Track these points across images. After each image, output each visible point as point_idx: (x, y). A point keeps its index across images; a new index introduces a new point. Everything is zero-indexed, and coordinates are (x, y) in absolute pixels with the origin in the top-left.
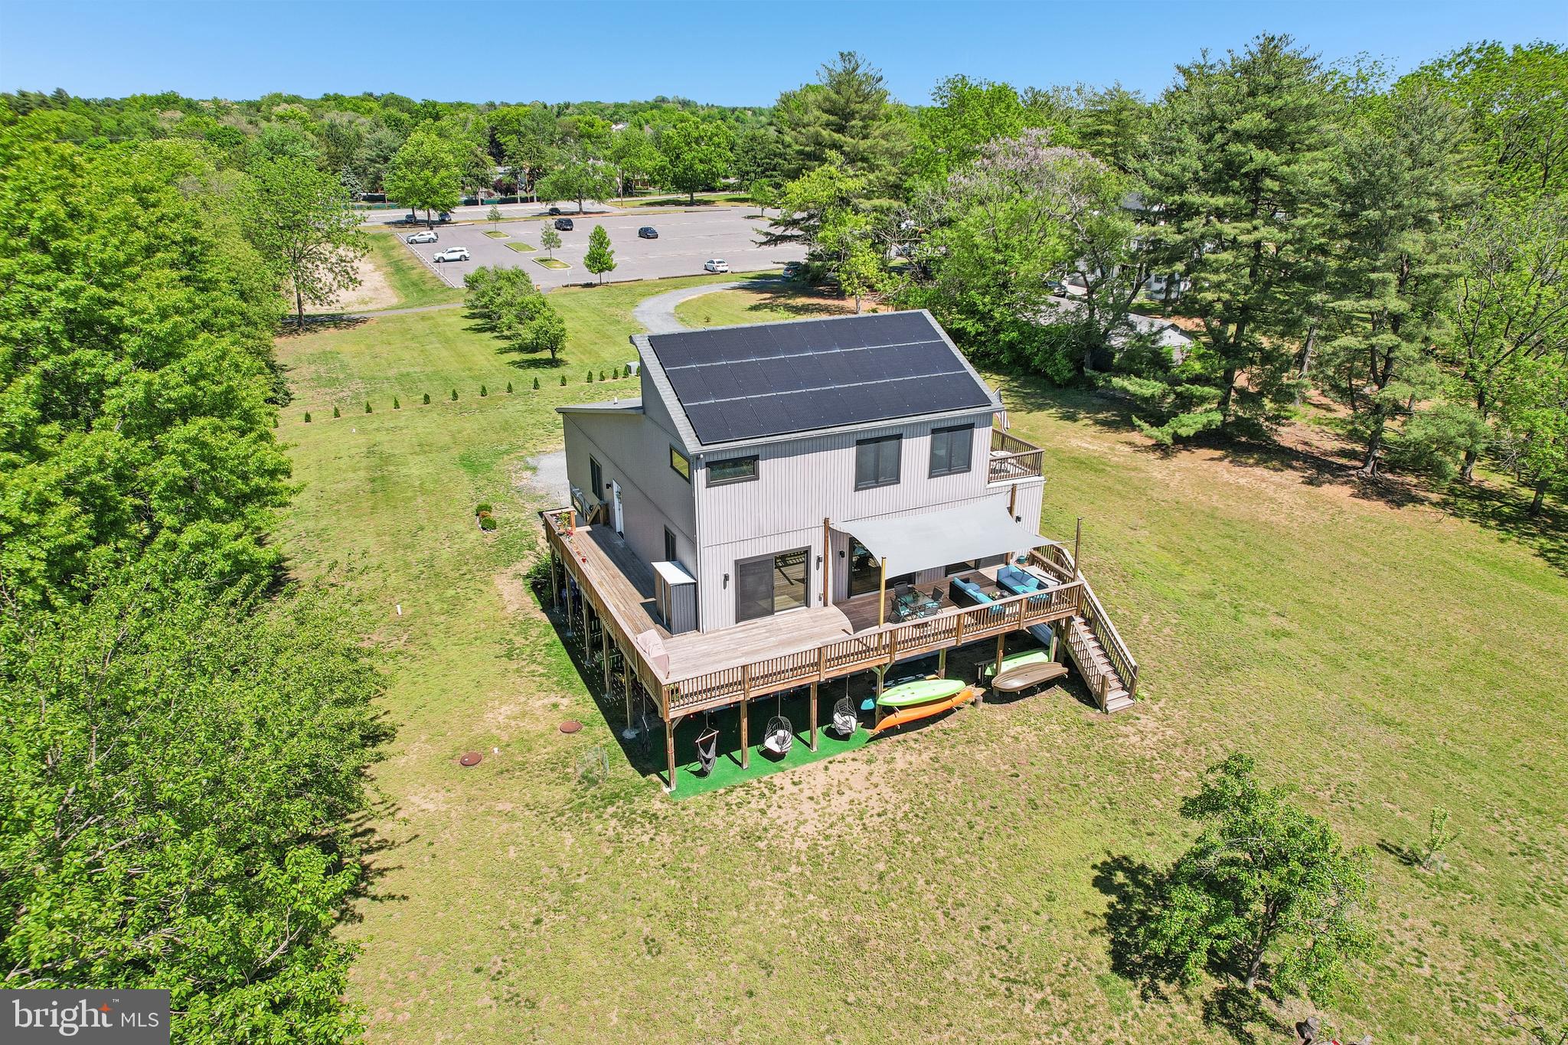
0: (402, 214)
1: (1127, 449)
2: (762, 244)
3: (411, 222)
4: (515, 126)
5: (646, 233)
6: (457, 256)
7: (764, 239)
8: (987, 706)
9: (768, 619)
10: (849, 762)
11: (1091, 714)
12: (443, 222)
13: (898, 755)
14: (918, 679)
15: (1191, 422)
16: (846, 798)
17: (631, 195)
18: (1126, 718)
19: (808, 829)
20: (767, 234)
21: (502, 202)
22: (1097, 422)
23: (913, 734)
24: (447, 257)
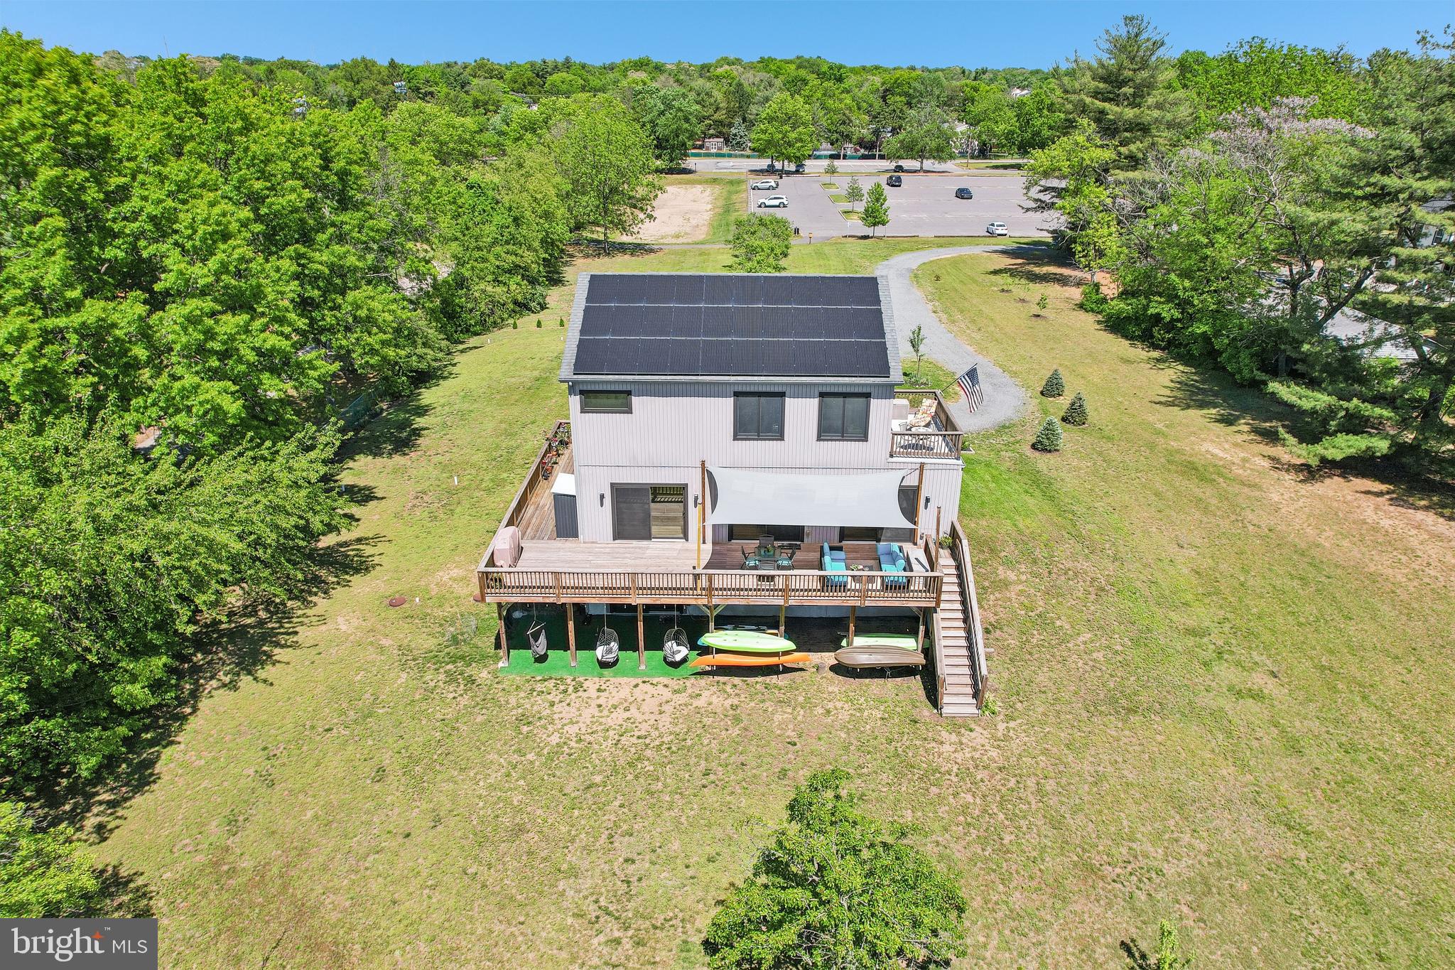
0: (764, 163)
1: (1266, 464)
2: (1028, 210)
3: (771, 170)
4: (906, 88)
5: (963, 194)
6: (776, 202)
7: (1034, 205)
8: (831, 674)
9: (644, 543)
10: (660, 686)
11: (926, 711)
12: (797, 172)
13: (706, 694)
14: (758, 630)
15: (1343, 446)
16: (627, 714)
17: (985, 157)
18: (958, 725)
19: (572, 730)
20: (1036, 200)
21: (864, 157)
22: (1256, 431)
23: (736, 680)
24: (768, 203)
